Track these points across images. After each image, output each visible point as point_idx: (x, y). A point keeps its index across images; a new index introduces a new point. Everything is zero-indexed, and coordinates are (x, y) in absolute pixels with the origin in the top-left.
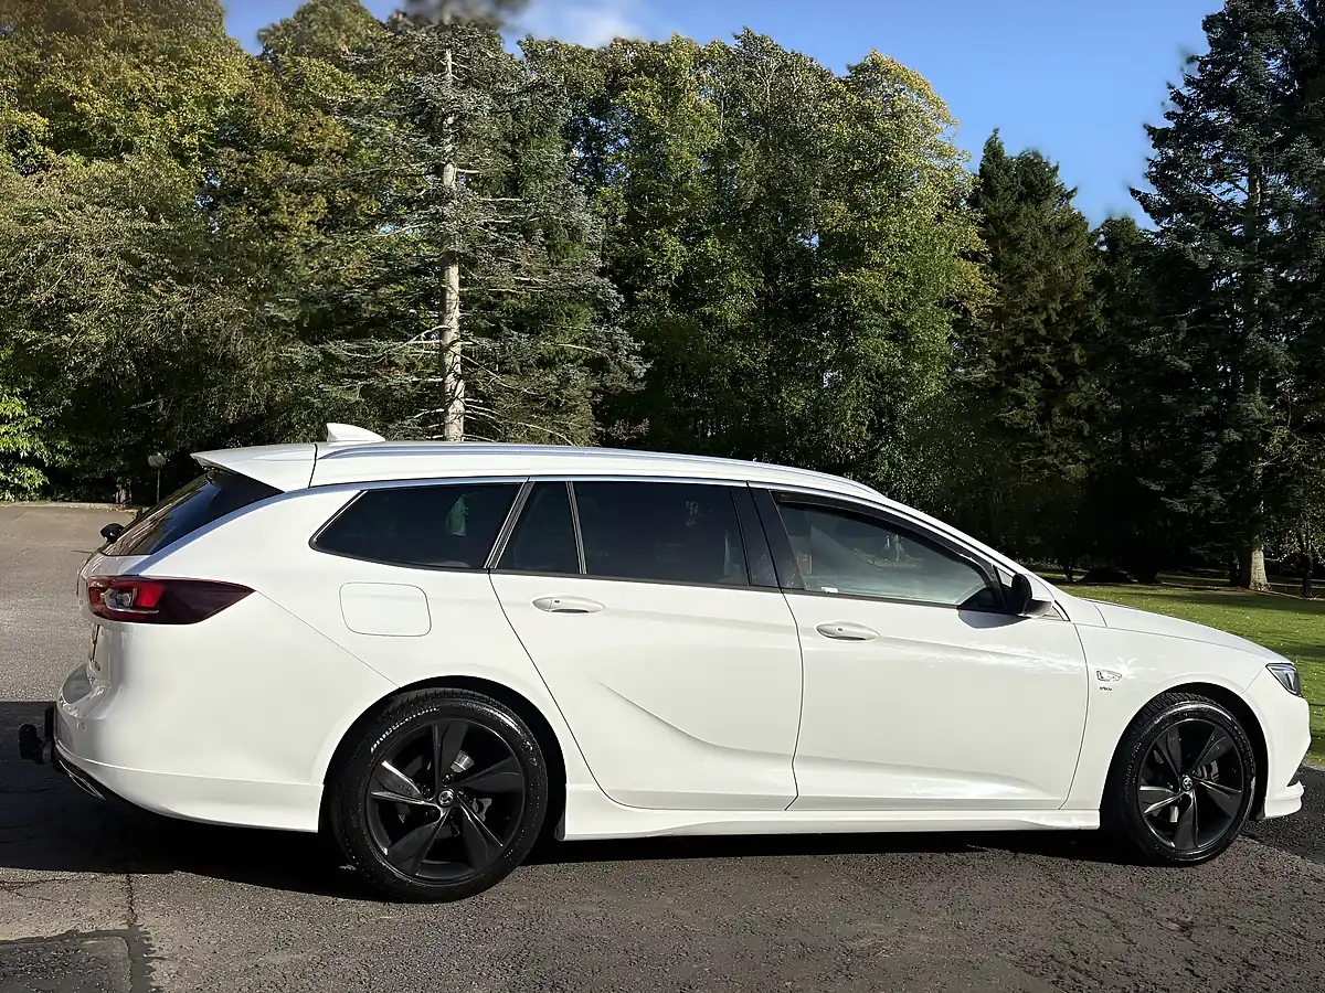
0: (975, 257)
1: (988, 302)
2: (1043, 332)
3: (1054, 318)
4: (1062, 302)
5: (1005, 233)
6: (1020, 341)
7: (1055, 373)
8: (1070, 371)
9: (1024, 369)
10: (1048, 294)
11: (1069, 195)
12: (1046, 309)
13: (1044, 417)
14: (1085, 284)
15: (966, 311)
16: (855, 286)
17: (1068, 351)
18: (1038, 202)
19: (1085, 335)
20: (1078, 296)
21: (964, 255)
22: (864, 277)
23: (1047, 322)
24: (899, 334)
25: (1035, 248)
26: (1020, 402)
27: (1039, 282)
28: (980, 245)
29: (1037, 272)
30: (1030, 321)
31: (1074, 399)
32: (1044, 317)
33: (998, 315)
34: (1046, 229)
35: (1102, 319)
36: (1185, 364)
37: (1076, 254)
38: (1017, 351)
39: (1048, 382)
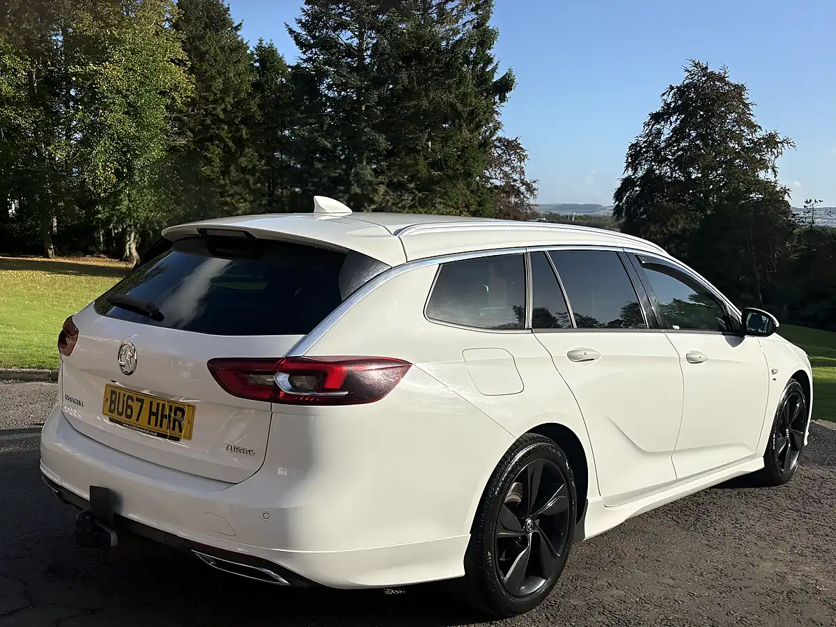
0: (180, 63)
1: (189, 94)
2: (222, 116)
3: (229, 107)
4: (234, 98)
5: (196, 48)
6: (208, 122)
7: (231, 144)
8: (240, 143)
9: (211, 139)
10: (225, 91)
11: (237, 28)
12: (223, 101)
13: (225, 172)
14: (247, 87)
15: (173, 98)
16: (102, 74)
17: (238, 130)
18: (217, 31)
19: (248, 120)
20: (243, 95)
21: (173, 61)
22: (108, 69)
23: (224, 110)
24: (133, 111)
25: (215, 60)
26: (209, 162)
27: (218, 83)
28: (182, 55)
29: (218, 76)
30: (214, 109)
31: (243, 161)
32: (223, 106)
33: (193, 103)
34: (222, 48)
35: (258, 111)
36: (329, 145)
37: (241, 67)
38: (207, 128)
39: (226, 150)
